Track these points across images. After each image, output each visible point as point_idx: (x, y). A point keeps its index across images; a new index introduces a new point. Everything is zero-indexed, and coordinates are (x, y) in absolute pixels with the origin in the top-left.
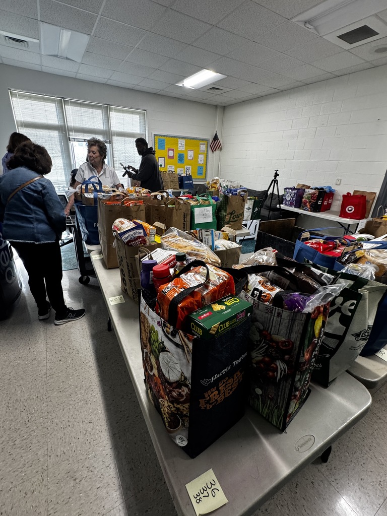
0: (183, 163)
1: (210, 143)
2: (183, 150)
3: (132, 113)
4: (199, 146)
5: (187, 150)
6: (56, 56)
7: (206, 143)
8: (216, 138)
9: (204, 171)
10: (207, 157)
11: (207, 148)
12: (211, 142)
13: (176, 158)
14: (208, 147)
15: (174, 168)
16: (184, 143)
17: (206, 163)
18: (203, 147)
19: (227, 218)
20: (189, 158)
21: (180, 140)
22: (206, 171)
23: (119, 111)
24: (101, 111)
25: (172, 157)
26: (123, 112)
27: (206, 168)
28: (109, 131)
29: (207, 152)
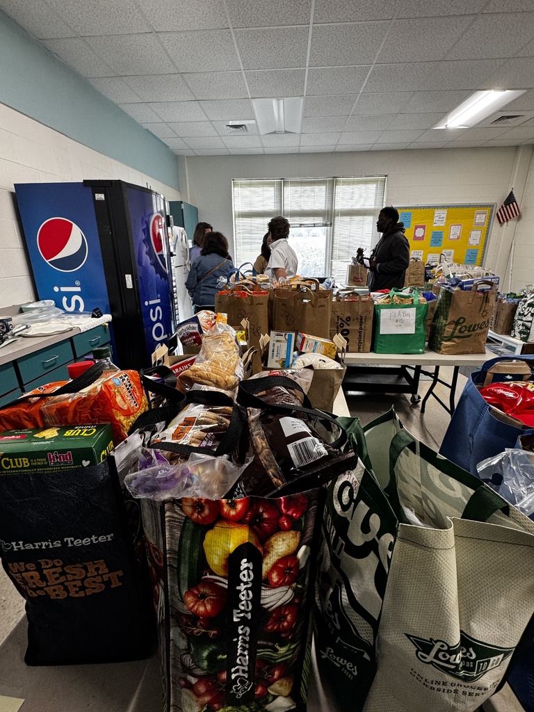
0: (440, 245)
1: (496, 210)
2: (441, 225)
3: (366, 182)
4: (473, 217)
5: (448, 226)
6: (275, 133)
7: (487, 211)
8: (510, 200)
9: (479, 256)
10: (487, 234)
11: (490, 219)
12: (499, 207)
13: (428, 239)
14: (490, 217)
15: (422, 253)
16: (445, 216)
17: (485, 243)
18: (481, 218)
19: (449, 330)
20: (451, 237)
21: (437, 212)
22: (483, 257)
23: (348, 183)
24: (325, 187)
25: (422, 238)
26: (353, 183)
27: (484, 252)
28: (332, 211)
29: (489, 225)
